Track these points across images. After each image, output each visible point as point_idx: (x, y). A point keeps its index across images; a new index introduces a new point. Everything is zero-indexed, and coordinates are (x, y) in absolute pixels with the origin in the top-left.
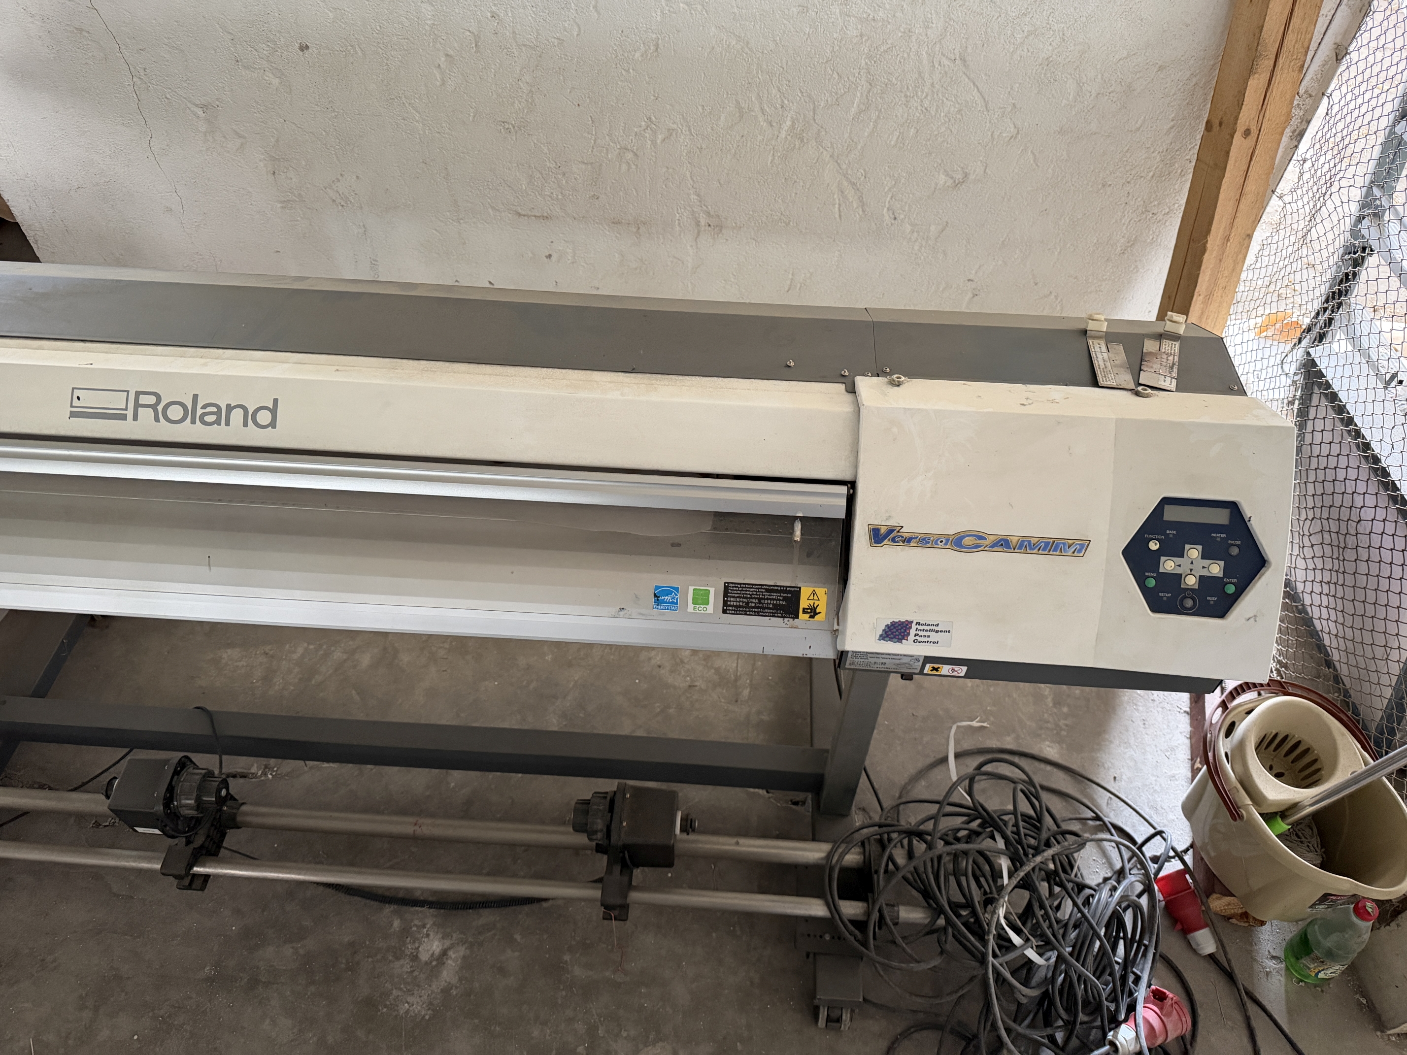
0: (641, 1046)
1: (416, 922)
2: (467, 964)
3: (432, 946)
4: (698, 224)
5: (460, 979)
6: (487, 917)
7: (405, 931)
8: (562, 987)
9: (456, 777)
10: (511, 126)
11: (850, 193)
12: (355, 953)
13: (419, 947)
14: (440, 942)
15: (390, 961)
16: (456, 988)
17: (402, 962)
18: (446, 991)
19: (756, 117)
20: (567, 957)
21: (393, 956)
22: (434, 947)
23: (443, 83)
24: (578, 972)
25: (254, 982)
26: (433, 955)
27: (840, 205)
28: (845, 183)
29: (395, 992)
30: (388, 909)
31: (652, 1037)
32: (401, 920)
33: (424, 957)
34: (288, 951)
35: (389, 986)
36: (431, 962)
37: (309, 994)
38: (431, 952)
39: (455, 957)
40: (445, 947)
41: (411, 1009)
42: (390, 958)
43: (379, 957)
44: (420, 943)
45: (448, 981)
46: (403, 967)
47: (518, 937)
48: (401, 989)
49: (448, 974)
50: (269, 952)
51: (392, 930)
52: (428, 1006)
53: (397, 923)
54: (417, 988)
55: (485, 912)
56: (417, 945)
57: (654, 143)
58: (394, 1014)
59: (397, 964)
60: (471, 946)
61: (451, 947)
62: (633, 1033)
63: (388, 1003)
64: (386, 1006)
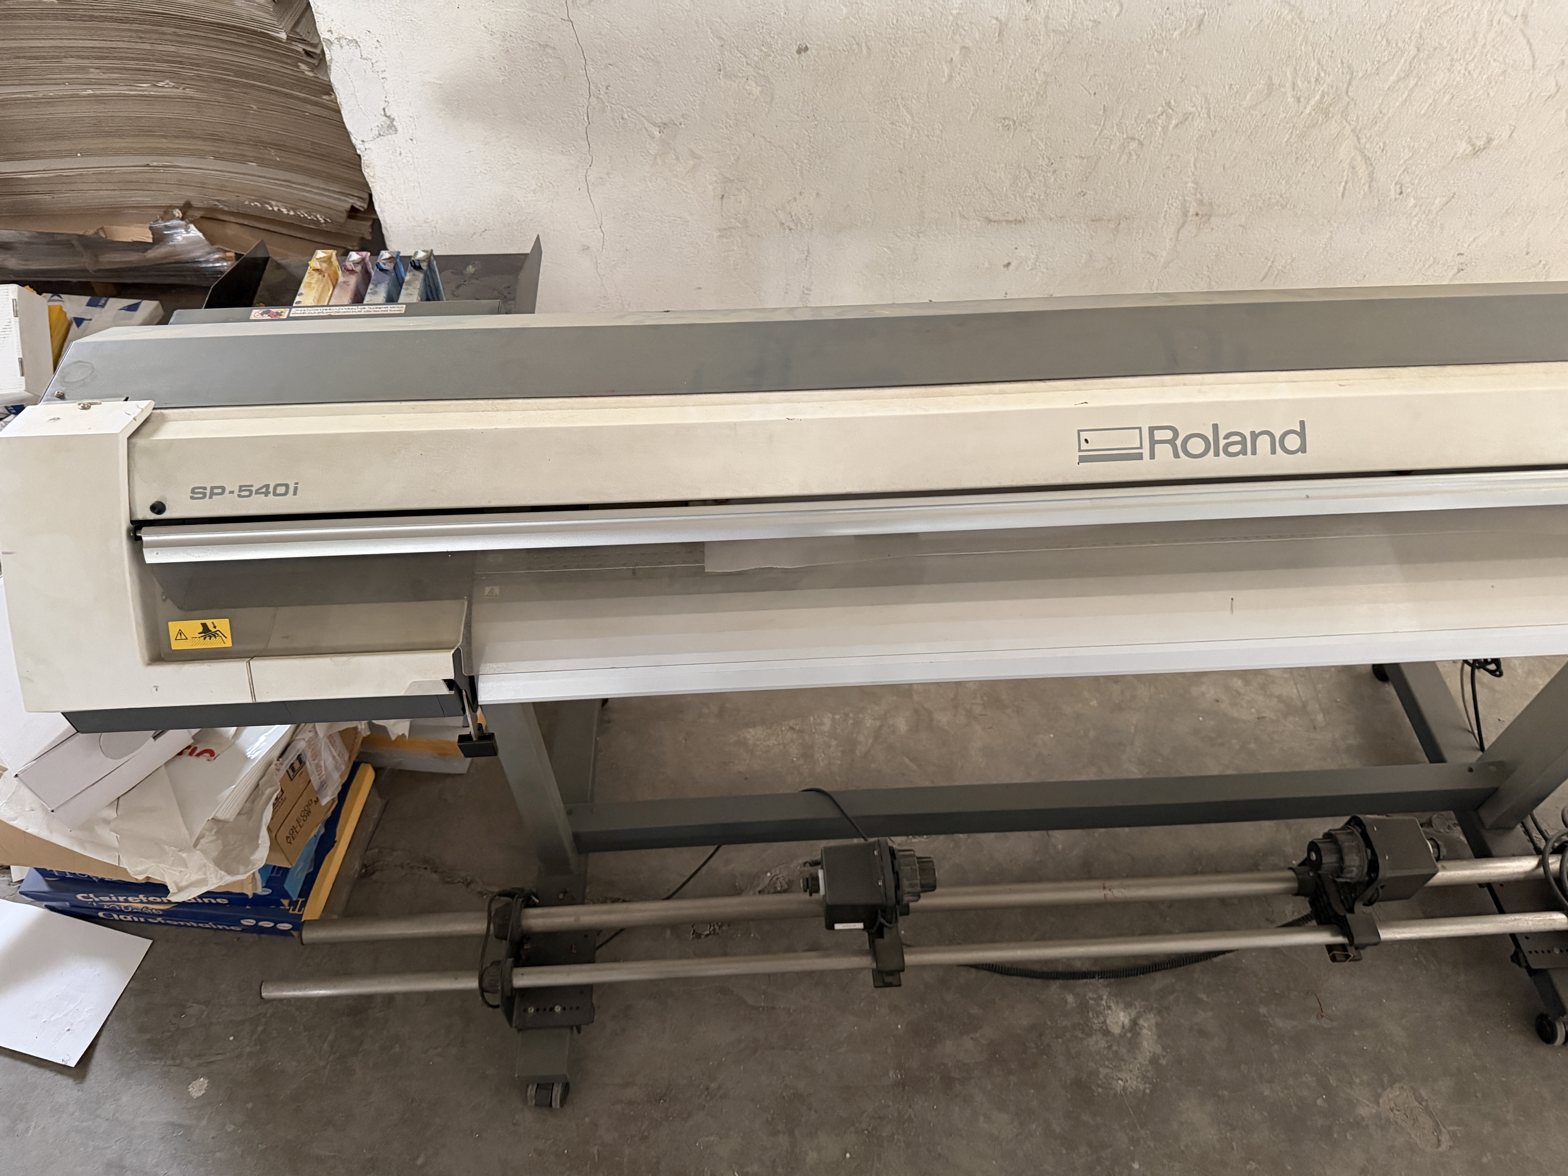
0: (1379, 1090)
1: (1090, 995)
2: (1163, 1032)
3: (1119, 1018)
4: (1185, 214)
5: (1164, 1048)
6: (1161, 980)
7: (1083, 1007)
8: (1272, 1042)
9: (1060, 838)
10: (1011, 123)
11: (1362, 169)
12: (1040, 1035)
13: (1105, 1021)
14: (1124, 1011)
15: (1081, 1039)
16: (1164, 1057)
17: (1094, 1038)
18: (1154, 1061)
19: (1285, 93)
20: (1263, 1010)
21: (1082, 1033)
22: (1122, 1019)
23: (951, 78)
24: (1280, 1023)
25: (948, 1082)
26: (1123, 1027)
27: (1346, 182)
28: (1359, 158)
29: (1103, 1071)
30: (1055, 986)
31: (1386, 1079)
32: (1074, 995)
33: (1116, 1030)
34: (968, 1043)
35: (1091, 1064)
36: (1125, 1035)
37: (1012, 1084)
38: (1120, 1024)
39: (1148, 1025)
40: (1133, 1016)
41: (1127, 1085)
42: (1081, 1035)
43: (1068, 1035)
44: (1105, 1017)
45: (1152, 1050)
46: (1097, 1043)
47: (1203, 996)
48: (1107, 1067)
49: (1149, 1043)
50: (949, 1046)
51: (1069, 1006)
52: (1143, 1080)
53: (1070, 998)
54: (1123, 1063)
55: (1158, 975)
56: (1102, 1019)
57: (1165, 129)
58: (1112, 1092)
59: (1091, 1041)
60: (1159, 1012)
61: (1139, 1015)
62: (1365, 1078)
63: (1100, 1082)
64: (1099, 1086)
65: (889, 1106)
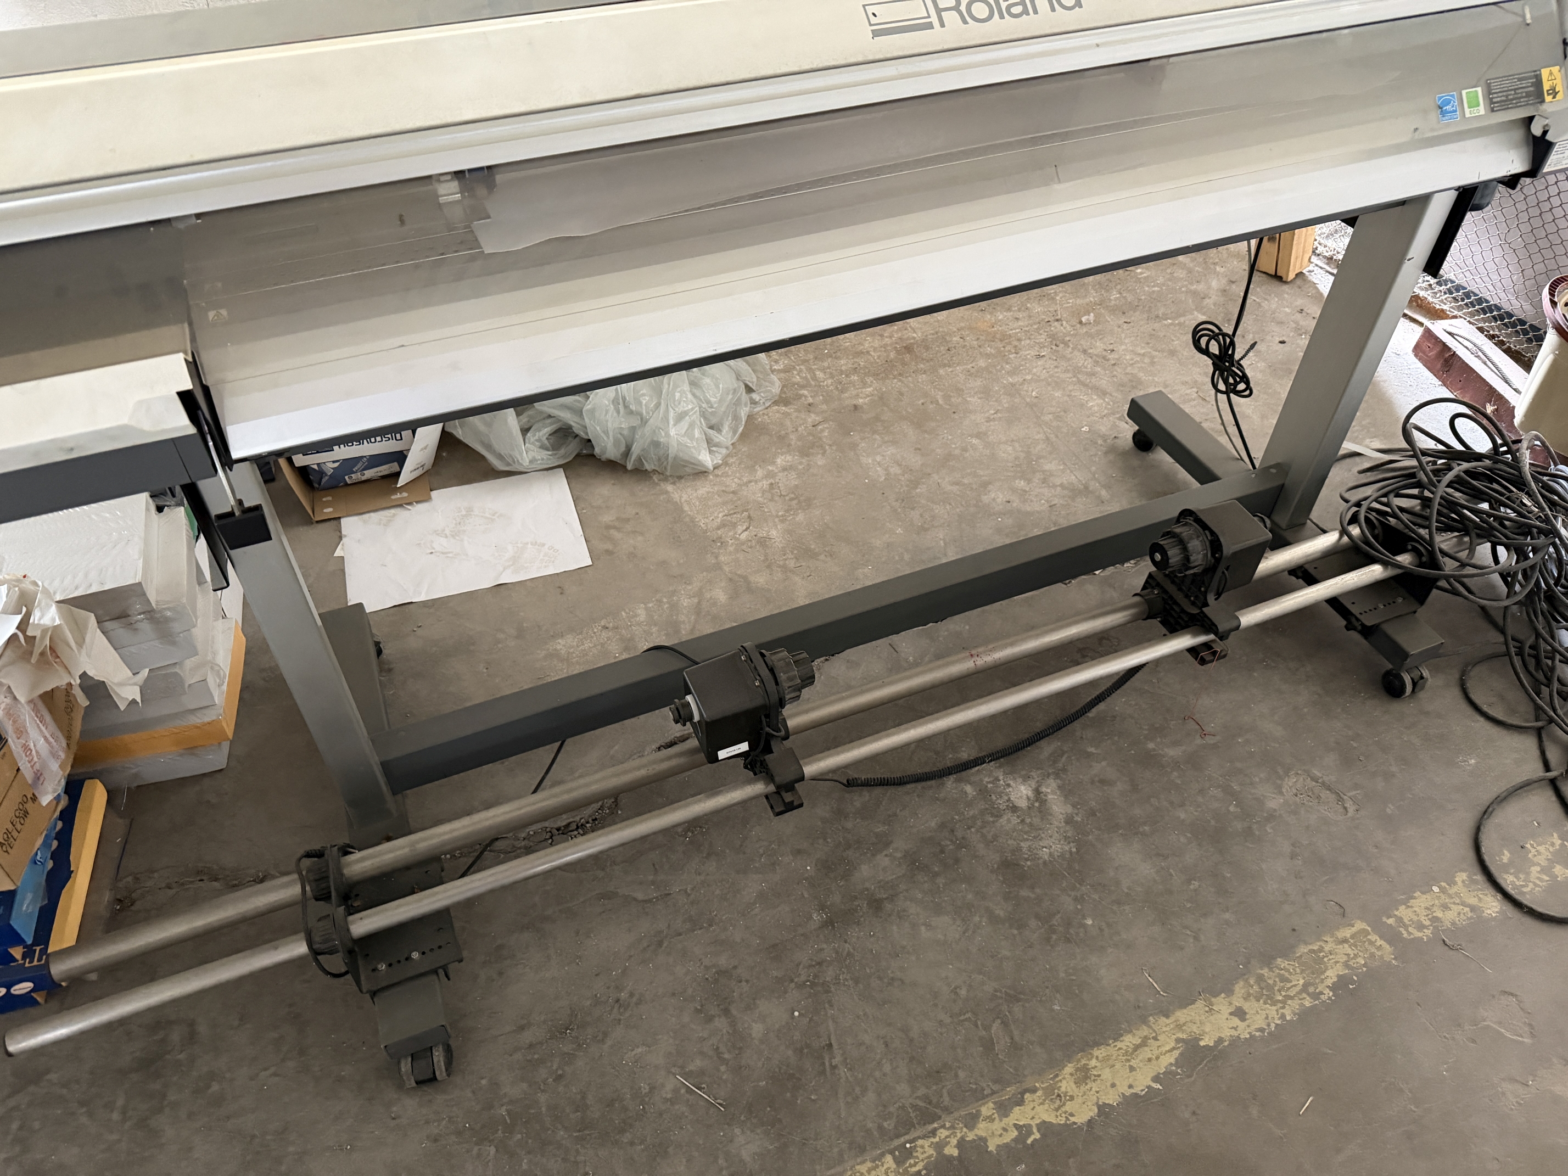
0: (1279, 782)
1: (986, 779)
2: (1067, 792)
3: (1021, 792)
5: (1074, 806)
6: (1048, 746)
7: (984, 793)
8: (1169, 770)
12: (953, 831)
13: (1009, 798)
14: (1024, 785)
15: (993, 822)
16: (1077, 814)
17: (1005, 817)
18: (1069, 821)
20: (1151, 745)
21: (992, 817)
22: (1024, 792)
24: (1172, 752)
25: (876, 905)
26: (1028, 798)
29: (1024, 845)
30: (950, 782)
31: (1280, 771)
32: (970, 784)
33: (1023, 804)
34: (883, 861)
35: (1012, 842)
36: (1033, 806)
37: (941, 886)
38: (1025, 797)
39: (1050, 789)
40: (1034, 786)
41: (1052, 850)
42: (991, 819)
43: (979, 823)
44: (1008, 795)
45: (1064, 812)
46: (1008, 821)
47: (1091, 750)
48: (1027, 840)
49: (1058, 807)
50: (865, 870)
51: (970, 796)
52: (1065, 841)
53: (969, 789)
54: (1041, 832)
55: (1043, 743)
56: (1006, 798)
58: (1041, 861)
59: (1003, 821)
60: (1057, 776)
61: (1039, 785)
62: (1262, 775)
63: (1026, 856)
64: (1027, 860)
65: (822, 950)
